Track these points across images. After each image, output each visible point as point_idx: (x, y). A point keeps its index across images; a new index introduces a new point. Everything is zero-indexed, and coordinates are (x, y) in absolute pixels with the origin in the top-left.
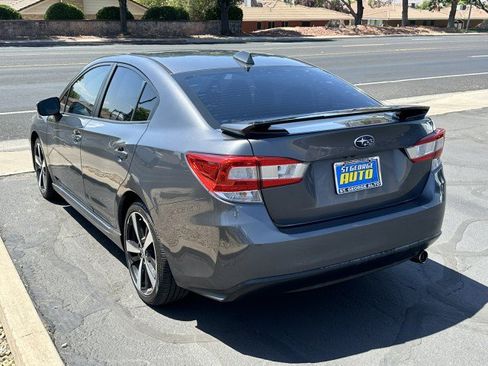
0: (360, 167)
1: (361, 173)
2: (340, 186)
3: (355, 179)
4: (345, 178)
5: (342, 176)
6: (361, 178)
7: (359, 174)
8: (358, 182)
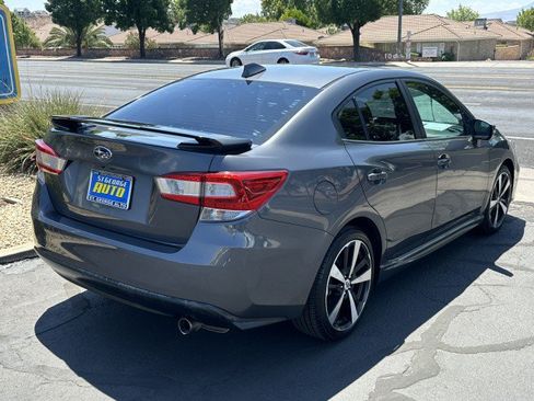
0: (114, 182)
1: (114, 188)
2: (92, 193)
3: (107, 192)
4: (99, 188)
5: (97, 184)
6: (112, 194)
7: (111, 188)
8: (107, 196)
